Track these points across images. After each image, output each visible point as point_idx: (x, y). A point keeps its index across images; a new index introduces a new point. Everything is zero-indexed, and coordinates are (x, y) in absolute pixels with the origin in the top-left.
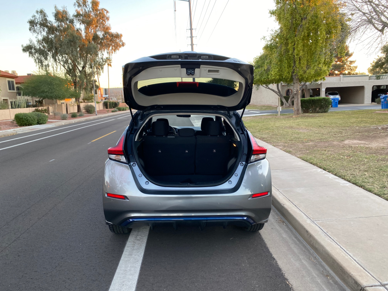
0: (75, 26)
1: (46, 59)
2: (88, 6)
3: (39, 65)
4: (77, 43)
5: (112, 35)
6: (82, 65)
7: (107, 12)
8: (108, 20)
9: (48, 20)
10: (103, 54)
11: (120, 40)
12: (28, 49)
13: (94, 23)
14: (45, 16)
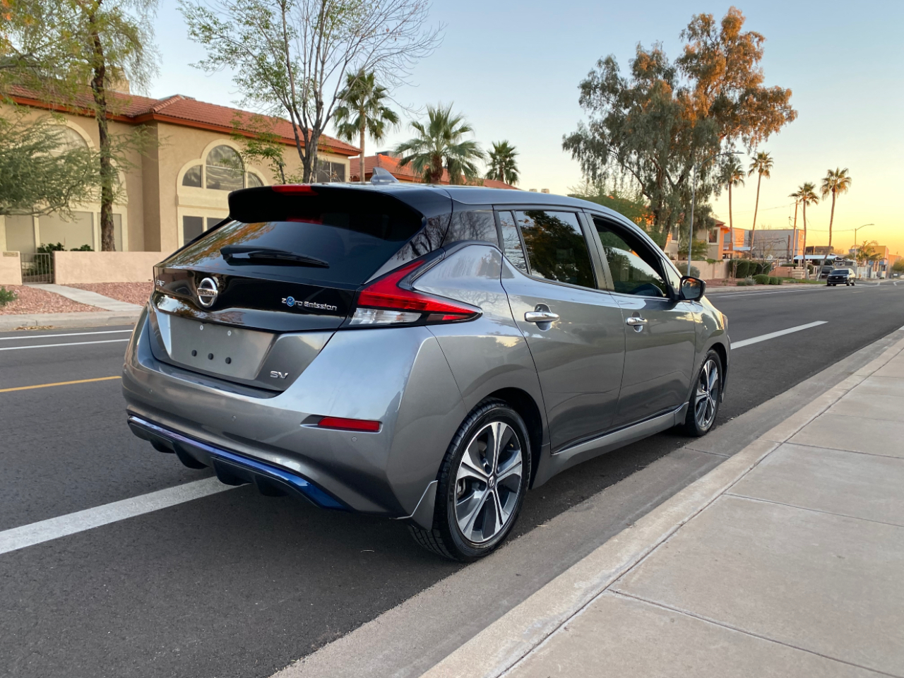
0: (675, 84)
1: (604, 161)
2: (712, 33)
3: (588, 174)
4: (669, 121)
5: (764, 96)
6: (679, 172)
7: (760, 40)
8: (759, 58)
9: (619, 77)
10: (732, 145)
11: (783, 105)
12: (573, 143)
13: (718, 71)
14: (613, 69)
